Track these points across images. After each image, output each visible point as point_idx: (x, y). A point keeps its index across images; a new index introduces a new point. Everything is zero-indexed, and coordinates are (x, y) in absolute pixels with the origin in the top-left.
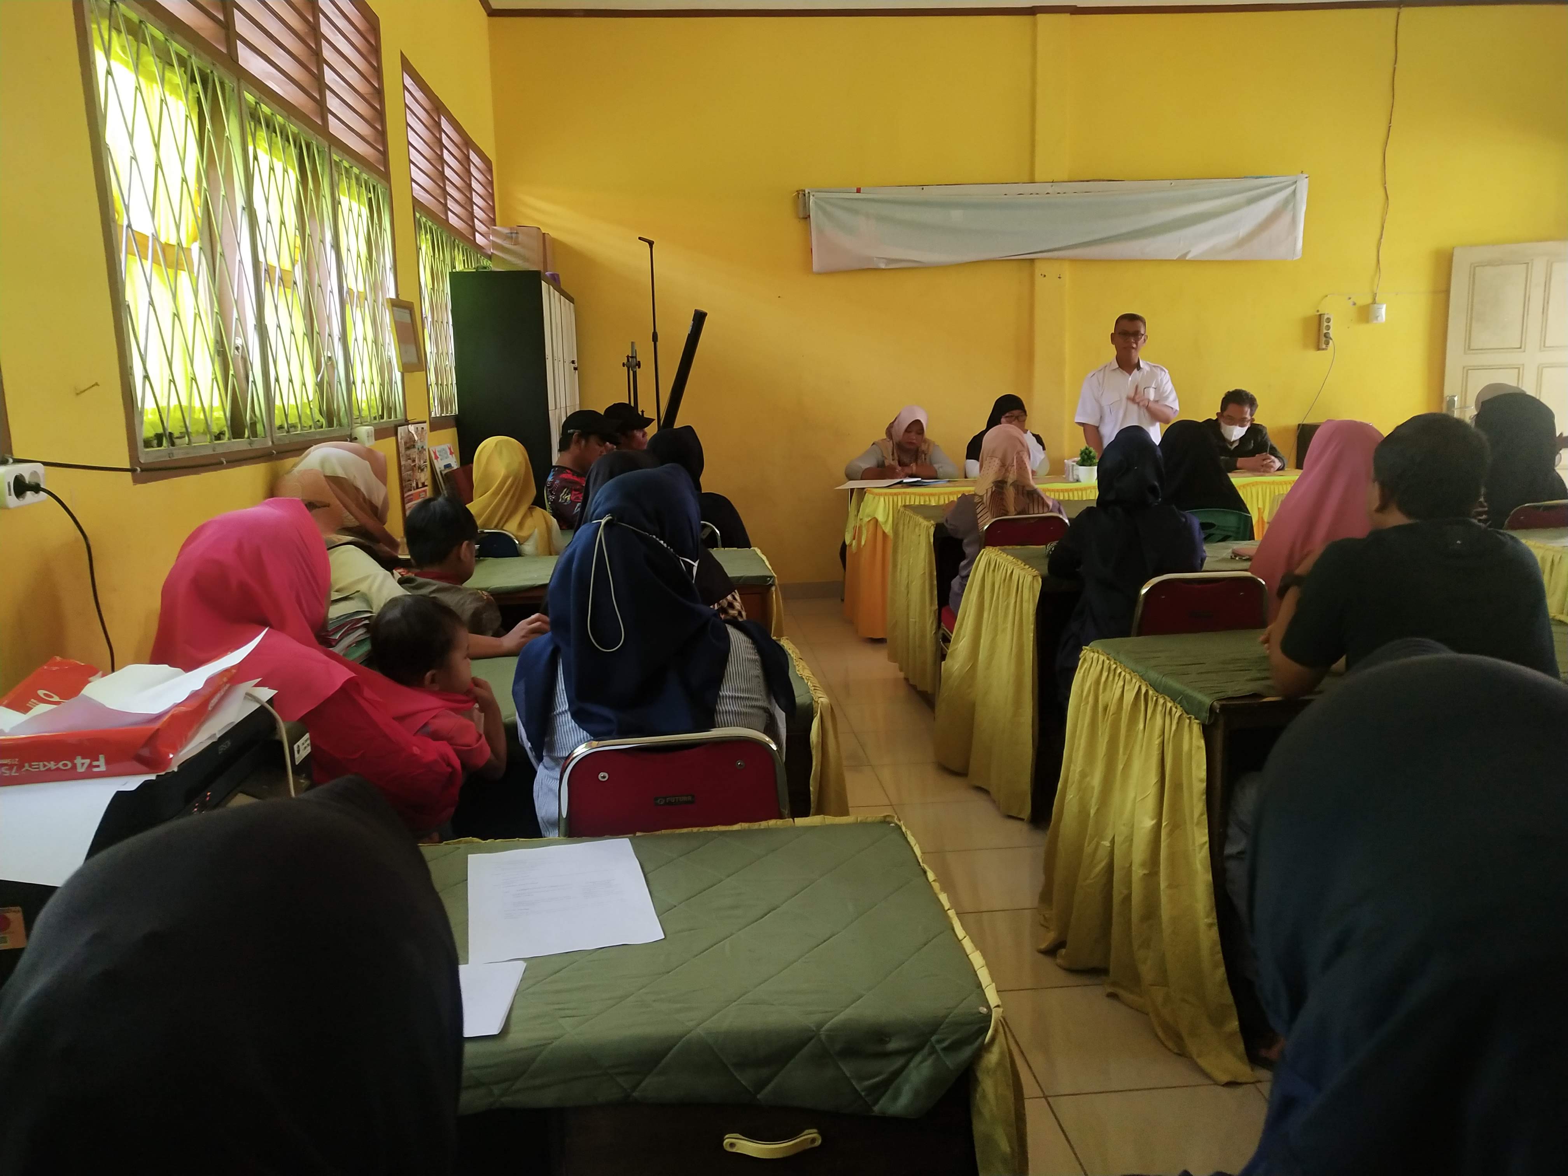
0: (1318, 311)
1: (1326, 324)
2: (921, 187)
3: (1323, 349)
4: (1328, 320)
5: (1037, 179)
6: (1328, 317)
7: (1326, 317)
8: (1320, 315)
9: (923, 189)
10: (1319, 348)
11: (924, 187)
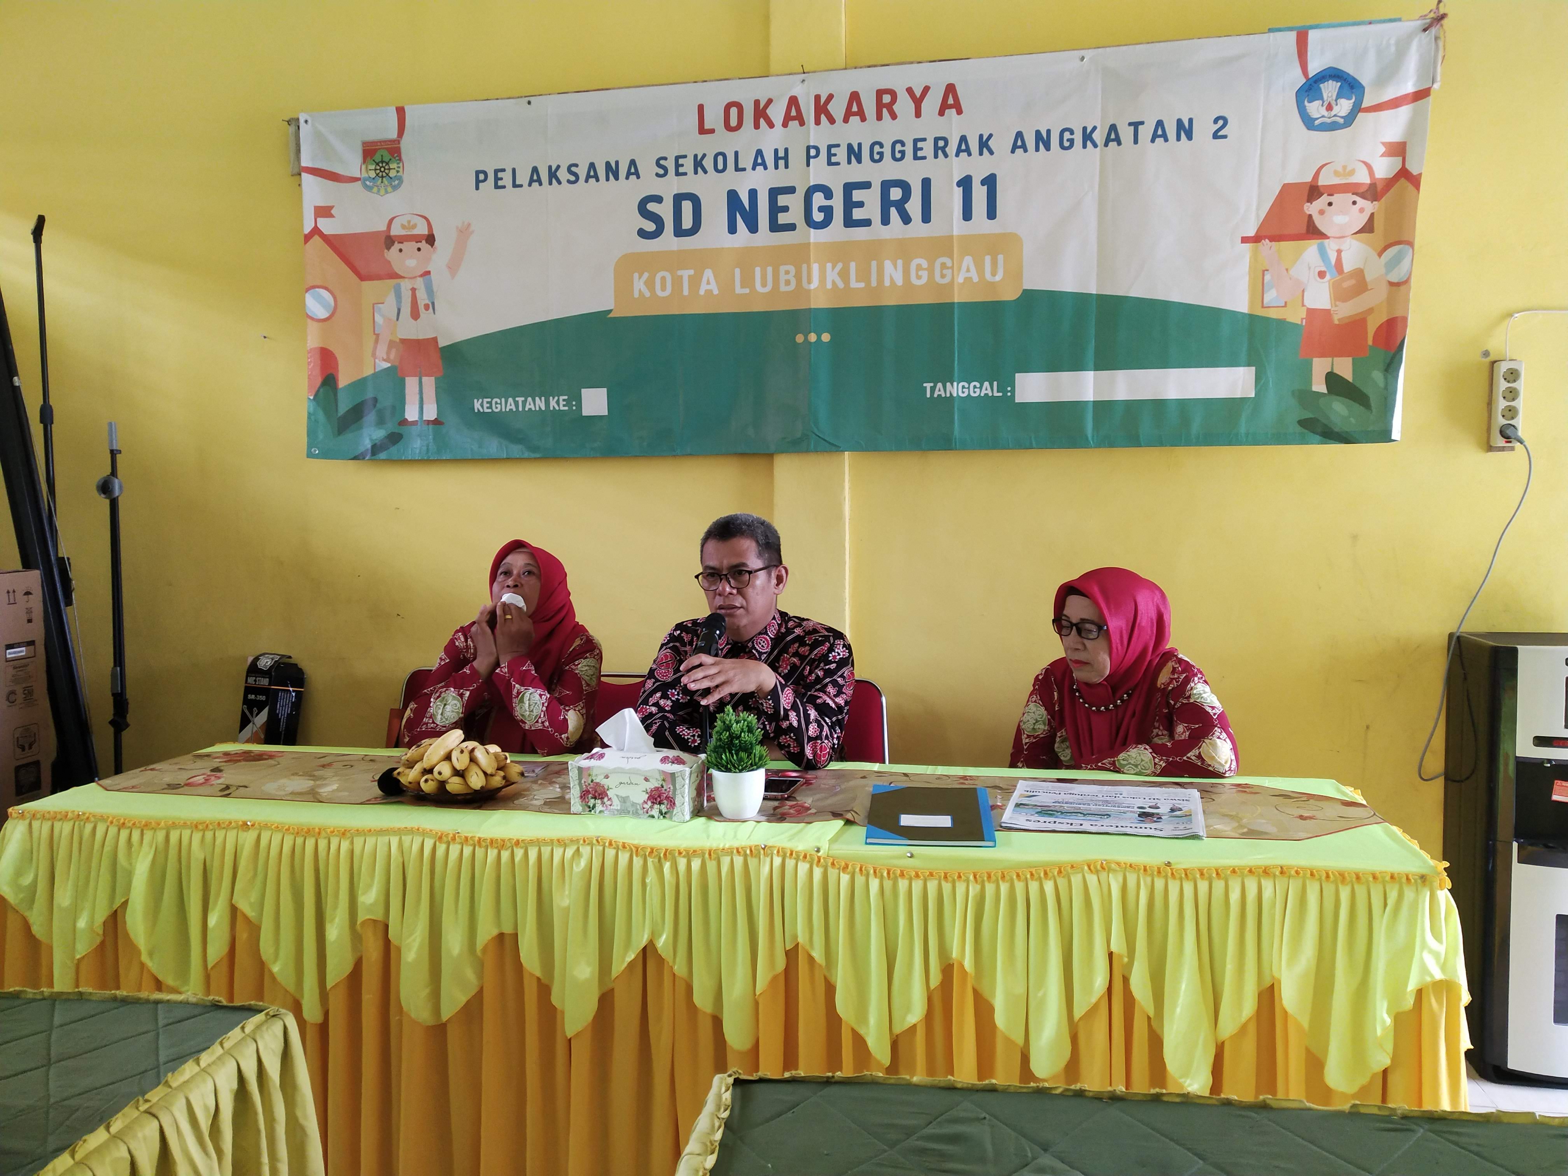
0: (1486, 354)
1: (1502, 385)
2: (528, 99)
3: (1502, 449)
4: (1513, 375)
5: (774, 67)
6: (1512, 365)
7: (1503, 367)
8: (1493, 363)
9: (529, 103)
10: (1490, 448)
11: (531, 99)
